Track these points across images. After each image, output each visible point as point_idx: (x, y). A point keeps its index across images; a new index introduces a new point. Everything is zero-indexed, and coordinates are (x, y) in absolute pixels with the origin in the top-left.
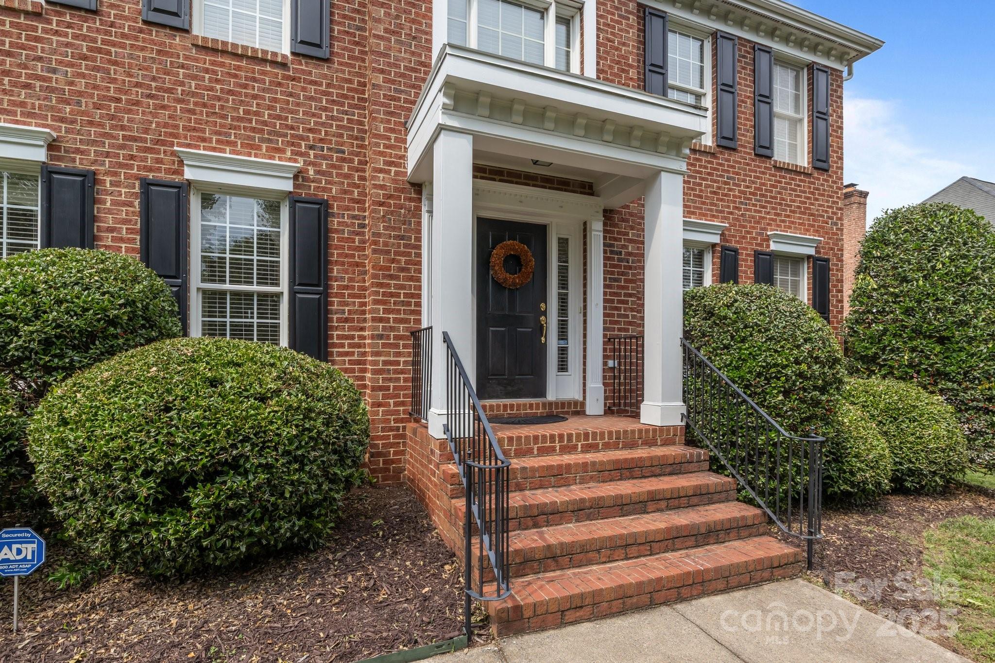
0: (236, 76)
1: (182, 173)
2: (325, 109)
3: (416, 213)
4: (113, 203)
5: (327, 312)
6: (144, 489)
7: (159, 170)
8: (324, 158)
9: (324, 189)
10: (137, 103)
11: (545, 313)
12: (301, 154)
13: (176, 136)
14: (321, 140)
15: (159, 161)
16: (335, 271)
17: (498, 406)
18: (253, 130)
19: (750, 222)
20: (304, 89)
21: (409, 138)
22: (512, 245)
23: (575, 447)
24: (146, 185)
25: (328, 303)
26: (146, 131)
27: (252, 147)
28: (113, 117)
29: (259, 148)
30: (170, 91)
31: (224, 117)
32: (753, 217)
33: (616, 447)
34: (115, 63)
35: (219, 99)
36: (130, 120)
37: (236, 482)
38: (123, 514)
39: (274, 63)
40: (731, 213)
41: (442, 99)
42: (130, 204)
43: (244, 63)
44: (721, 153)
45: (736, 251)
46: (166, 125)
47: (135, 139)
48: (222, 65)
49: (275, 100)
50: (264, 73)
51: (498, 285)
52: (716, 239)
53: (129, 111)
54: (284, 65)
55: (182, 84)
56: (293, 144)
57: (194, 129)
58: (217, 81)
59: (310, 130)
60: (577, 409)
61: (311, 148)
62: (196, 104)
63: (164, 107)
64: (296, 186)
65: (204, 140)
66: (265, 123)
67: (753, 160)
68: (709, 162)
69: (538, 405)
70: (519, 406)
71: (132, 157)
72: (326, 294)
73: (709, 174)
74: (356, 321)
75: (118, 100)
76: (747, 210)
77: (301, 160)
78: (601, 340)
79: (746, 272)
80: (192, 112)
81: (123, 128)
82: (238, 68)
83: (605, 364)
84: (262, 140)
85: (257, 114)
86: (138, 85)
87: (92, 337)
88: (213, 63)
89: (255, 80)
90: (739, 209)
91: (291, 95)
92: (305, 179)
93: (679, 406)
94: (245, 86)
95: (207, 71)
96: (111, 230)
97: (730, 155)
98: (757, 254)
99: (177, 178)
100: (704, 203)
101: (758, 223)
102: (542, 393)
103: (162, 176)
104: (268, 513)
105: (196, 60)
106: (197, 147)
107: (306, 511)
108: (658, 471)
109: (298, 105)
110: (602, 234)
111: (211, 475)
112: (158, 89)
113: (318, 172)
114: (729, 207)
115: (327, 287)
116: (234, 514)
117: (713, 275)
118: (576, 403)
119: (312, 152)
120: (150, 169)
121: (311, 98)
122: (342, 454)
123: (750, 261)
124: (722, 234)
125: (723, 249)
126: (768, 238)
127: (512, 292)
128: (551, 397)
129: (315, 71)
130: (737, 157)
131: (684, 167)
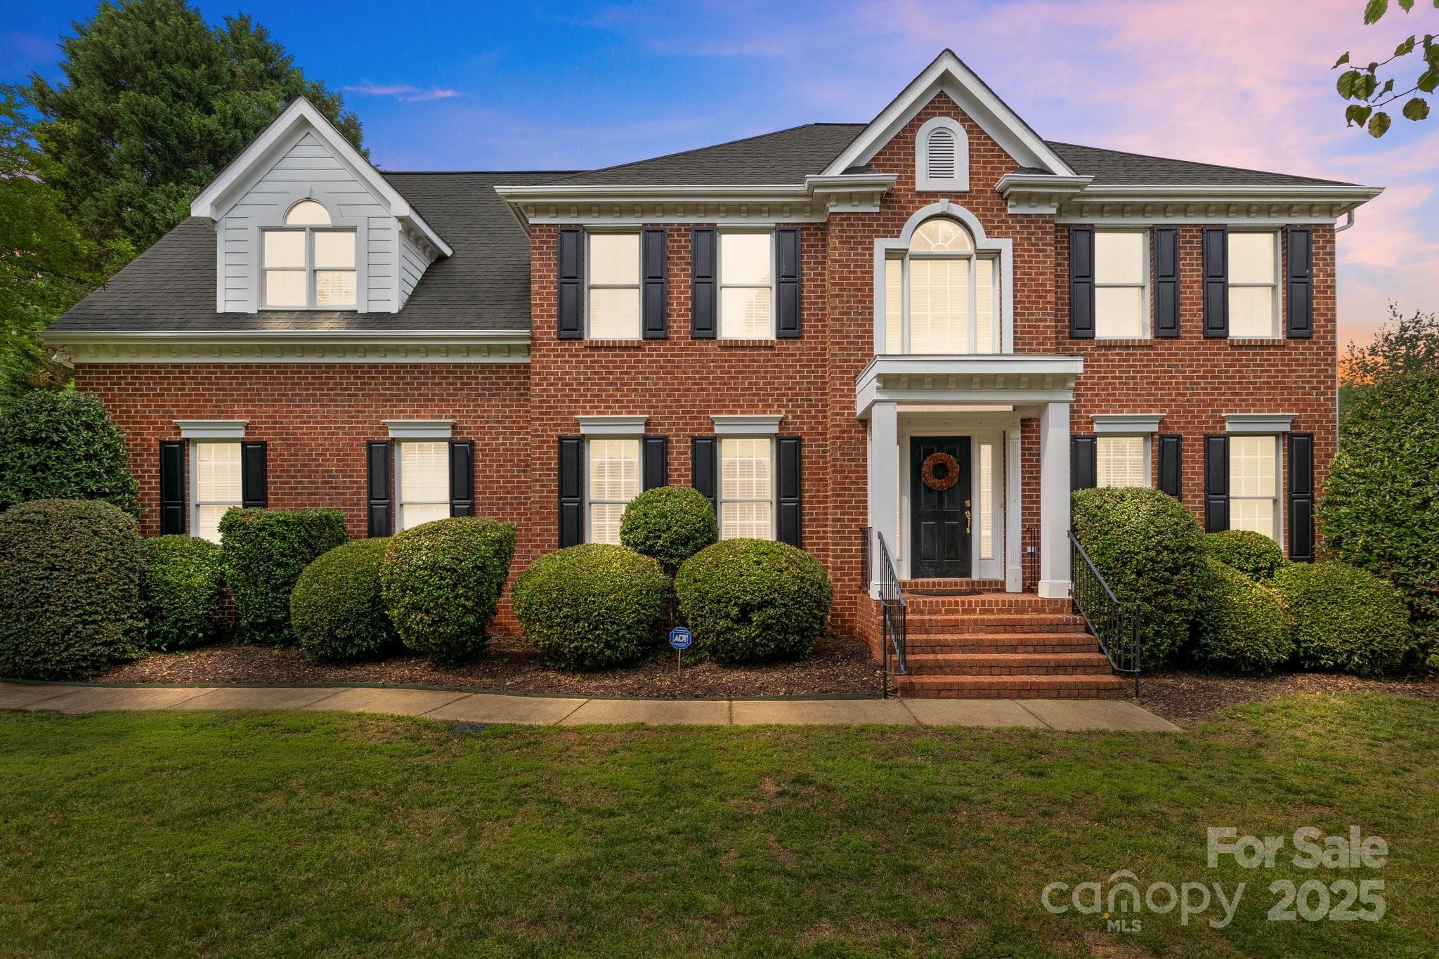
0: (743, 361)
1: (712, 430)
2: (799, 372)
3: (863, 442)
4: (678, 453)
5: (801, 514)
6: (735, 611)
7: (701, 429)
8: (799, 406)
9: (799, 429)
10: (689, 390)
11: (969, 509)
12: (783, 406)
13: (709, 406)
14: (797, 394)
15: (701, 424)
16: (807, 485)
17: (928, 583)
18: (754, 395)
19: (1199, 406)
20: (785, 361)
21: (858, 388)
22: (940, 456)
23: (975, 610)
24: (694, 439)
25: (802, 508)
26: (694, 406)
27: (753, 406)
28: (676, 401)
29: (757, 406)
30: (706, 378)
31: (736, 389)
32: (1202, 401)
33: (1009, 612)
34: (677, 367)
35: (733, 378)
36: (686, 401)
37: (771, 611)
38: (723, 623)
39: (766, 347)
40: (1174, 400)
41: (875, 384)
42: (686, 453)
43: (748, 352)
44: (1160, 343)
45: (1179, 438)
46: (704, 401)
47: (688, 412)
48: (735, 355)
49: (766, 372)
50: (759, 355)
51: (929, 490)
52: (1155, 428)
53: (685, 396)
54: (772, 348)
55: (713, 373)
56: (778, 400)
57: (720, 401)
58: (732, 367)
59: (789, 389)
60: (999, 587)
61: (790, 401)
62: (720, 384)
63: (703, 390)
64: (780, 429)
65: (725, 406)
66: (761, 389)
67: (1202, 343)
68: (1145, 355)
69: (962, 583)
70: (945, 584)
71: (687, 424)
72: (800, 502)
73: (1145, 366)
74: (821, 520)
75: (679, 390)
76: (1194, 395)
77: (783, 410)
78: (1019, 530)
79: (1193, 457)
80: (718, 389)
81: (681, 406)
82: (744, 355)
83: (1024, 550)
84: (759, 401)
85: (756, 383)
86: (689, 378)
87: (689, 539)
88: (730, 355)
89: (754, 361)
90: (1184, 395)
91: (777, 366)
92: (787, 423)
93: (1067, 583)
94: (749, 367)
95: (726, 361)
96: (676, 470)
97: (1172, 343)
98: (1207, 438)
99: (710, 434)
100: (1139, 395)
101: (1209, 405)
102: (968, 574)
103: (703, 433)
104: (784, 630)
105: (720, 355)
106: (721, 412)
107: (801, 631)
108: (1036, 630)
109: (781, 372)
110: (1020, 441)
111: (761, 606)
112: (700, 378)
113: (794, 417)
114: (1170, 395)
115: (801, 497)
116: (769, 627)
117: (1153, 463)
118: (996, 582)
119: (790, 404)
120: (696, 430)
121: (790, 366)
122: (819, 603)
123: (1199, 446)
124: (1162, 422)
125: (1162, 437)
126: (1223, 420)
127: (940, 493)
128: (975, 576)
129: (791, 346)
130: (1180, 344)
131: (1070, 396)
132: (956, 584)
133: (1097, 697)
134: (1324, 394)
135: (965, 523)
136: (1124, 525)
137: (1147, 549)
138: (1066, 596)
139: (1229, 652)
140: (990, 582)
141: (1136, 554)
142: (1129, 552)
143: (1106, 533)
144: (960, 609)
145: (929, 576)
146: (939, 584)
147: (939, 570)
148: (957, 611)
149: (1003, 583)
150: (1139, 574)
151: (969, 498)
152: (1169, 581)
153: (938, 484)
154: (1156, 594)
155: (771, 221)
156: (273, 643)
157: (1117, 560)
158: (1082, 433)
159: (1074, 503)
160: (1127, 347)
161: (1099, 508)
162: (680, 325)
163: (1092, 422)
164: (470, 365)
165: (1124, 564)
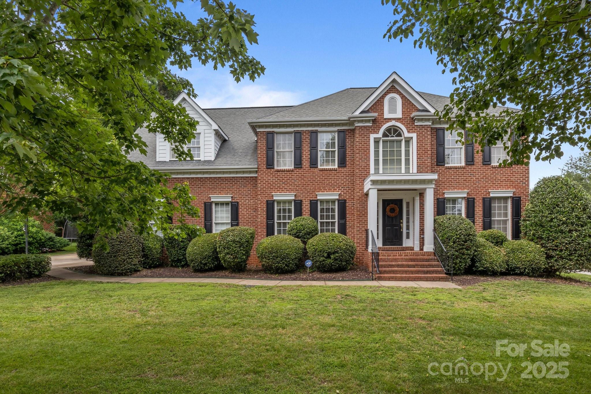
0: (327, 175)
2: (345, 178)
3: (367, 201)
4: (305, 205)
5: (346, 225)
6: (326, 255)
8: (345, 190)
9: (345, 197)
10: (309, 184)
11: (402, 223)
13: (316, 190)
14: (344, 186)
15: (313, 196)
16: (348, 215)
18: (330, 186)
19: (481, 188)
20: (340, 174)
21: (365, 184)
22: (392, 206)
23: (402, 255)
24: (311, 201)
25: (346, 223)
26: (310, 190)
28: (305, 188)
29: (331, 190)
30: (315, 181)
31: (325, 184)
32: (482, 186)
33: (413, 256)
34: (305, 177)
36: (308, 188)
37: (337, 255)
38: (322, 259)
39: (334, 170)
40: (472, 186)
41: (370, 183)
42: (308, 205)
44: (468, 167)
45: (474, 199)
46: (314, 188)
47: (309, 192)
48: (324, 173)
50: (332, 173)
51: (388, 216)
52: (465, 196)
53: (308, 186)
54: (336, 170)
55: (317, 179)
56: (338, 188)
57: (319, 188)
58: (323, 177)
59: (342, 184)
60: (412, 249)
62: (319, 183)
63: (314, 184)
64: (339, 197)
65: (321, 190)
66: (332, 184)
67: (482, 167)
68: (462, 171)
69: (399, 247)
70: (394, 247)
71: (308, 196)
72: (346, 221)
73: (462, 174)
74: (353, 227)
75: (306, 184)
76: (479, 184)
77: (340, 191)
78: (419, 230)
79: (479, 205)
81: (306, 190)
82: (327, 173)
83: (420, 236)
84: (332, 188)
85: (331, 182)
86: (309, 181)
87: (310, 233)
88: (322, 173)
89: (330, 175)
90: (476, 184)
91: (338, 176)
92: (341, 195)
93: (432, 246)
94: (328, 177)
95: (322, 175)
96: (305, 211)
97: (471, 167)
98: (484, 199)
99: (316, 199)
100: (460, 184)
101: (485, 188)
102: (402, 245)
103: (314, 199)
104: (341, 261)
105: (319, 173)
106: (320, 192)
107: (346, 261)
108: (422, 261)
109: (339, 178)
110: (419, 200)
111: (334, 253)
112: (313, 181)
113: (344, 193)
114: (471, 184)
116: (336, 260)
117: (465, 207)
118: (411, 247)
119: (342, 189)
120: (311, 198)
121: (342, 176)
122: (352, 252)
123: (481, 201)
124: (468, 193)
125: (468, 198)
126: (489, 193)
127: (392, 218)
128: (404, 245)
129: (343, 170)
130: (474, 167)
131: (434, 186)
132: (397, 248)
133: (439, 281)
134: (525, 183)
135: (401, 228)
137: (457, 235)
138: (432, 251)
139: (484, 268)
140: (409, 248)
141: (453, 236)
142: (451, 236)
144: (397, 255)
145: (388, 245)
146: (392, 248)
147: (392, 243)
150: (454, 243)
151: (402, 219)
152: (464, 245)
153: (393, 215)
154: (460, 249)
155: (336, 129)
156: (178, 267)
157: (447, 238)
158: (441, 197)
159: (435, 220)
160: (456, 168)
161: (442, 222)
162: (306, 163)
163: (444, 194)
164: (237, 177)
165: (450, 240)
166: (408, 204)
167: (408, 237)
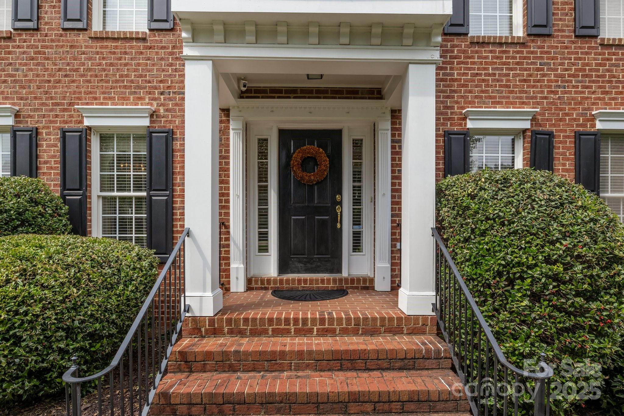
0: (114, 53)
1: (81, 122)
2: (171, 65)
4: (48, 146)
5: (173, 208)
7: (71, 121)
8: (170, 99)
9: (170, 122)
10: (59, 81)
11: (340, 203)
12: (155, 99)
13: (79, 99)
14: (169, 87)
15: (71, 116)
16: (178, 179)
18: (125, 87)
19: (570, 104)
20: (157, 53)
22: (309, 149)
23: (311, 331)
25: (173, 202)
26: (64, 98)
27: (124, 99)
28: (46, 93)
29: (128, 99)
30: (77, 70)
31: (107, 82)
32: (573, 99)
34: (48, 59)
35: (104, 70)
36: (56, 93)
39: (138, 39)
40: (546, 98)
42: (56, 146)
43: (119, 43)
44: (533, 41)
45: (550, 135)
46: (75, 93)
47: (57, 104)
48: (107, 47)
49: (139, 65)
50: (132, 47)
51: (297, 183)
52: (527, 125)
53: (55, 87)
54: (144, 39)
55: (83, 64)
56: (150, 93)
57: (90, 93)
58: (104, 58)
59: (161, 81)
60: (366, 285)
61: (162, 93)
62: (91, 76)
63: (73, 81)
64: (151, 122)
65: (96, 99)
66: (132, 82)
67: (573, 42)
68: (518, 52)
70: (311, 281)
71: (57, 116)
72: (172, 196)
73: (518, 63)
75: (49, 81)
76: (566, 93)
77: (155, 103)
79: (564, 154)
80: (89, 81)
81: (52, 98)
82: (116, 47)
83: (394, 246)
84: (131, 93)
85: (127, 76)
86: (60, 70)
88: (101, 47)
89: (126, 53)
90: (556, 93)
91: (149, 59)
92: (157, 116)
93: (431, 295)
94: (120, 59)
95: (97, 53)
96: (46, 162)
97: (544, 41)
98: (578, 136)
99: (80, 126)
100: (512, 92)
101: (580, 103)
102: (339, 270)
103: (73, 126)
105: (92, 47)
106: (92, 104)
108: (385, 365)
109: (153, 65)
110: (389, 133)
112: (70, 70)
113: (167, 110)
114: (542, 92)
115: (173, 191)
117: (524, 160)
118: (365, 280)
119: (162, 97)
120: (66, 122)
121: (162, 59)
123: (570, 143)
124: (534, 119)
125: (535, 133)
126: (593, 118)
127: (311, 187)
128: (345, 274)
129: (164, 39)
130: (552, 42)
131: (436, 55)
132: (323, 281)
135: (336, 218)
136: (511, 223)
137: (548, 261)
138: (429, 312)
140: (359, 280)
141: (530, 267)
142: (519, 264)
143: (483, 234)
144: (292, 328)
145: (299, 272)
146: (305, 281)
147: (309, 265)
148: (288, 331)
149: (372, 281)
150: (535, 297)
151: (340, 193)
152: (583, 312)
153: (312, 177)
154: (560, 332)
157: (500, 274)
158: (455, 129)
159: (440, 193)
160: (501, 44)
161: (472, 197)
162: (51, 16)
163: (465, 119)
165: (511, 282)
166: (357, 144)
167: (357, 246)
